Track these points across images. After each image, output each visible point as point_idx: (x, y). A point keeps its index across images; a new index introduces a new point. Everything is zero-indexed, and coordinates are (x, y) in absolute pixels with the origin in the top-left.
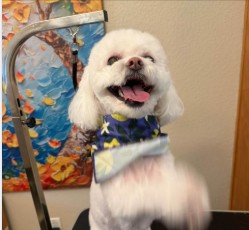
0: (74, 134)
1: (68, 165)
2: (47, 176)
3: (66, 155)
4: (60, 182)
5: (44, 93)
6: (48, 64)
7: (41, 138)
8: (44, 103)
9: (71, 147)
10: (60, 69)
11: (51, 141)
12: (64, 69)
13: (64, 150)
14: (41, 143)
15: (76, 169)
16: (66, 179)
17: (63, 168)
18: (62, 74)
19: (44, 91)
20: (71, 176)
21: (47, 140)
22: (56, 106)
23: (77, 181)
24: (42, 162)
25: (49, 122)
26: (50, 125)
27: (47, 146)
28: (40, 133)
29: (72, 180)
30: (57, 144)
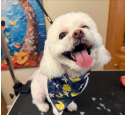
0: (26, 40)
1: (25, 56)
2: (15, 62)
3: (24, 51)
4: (22, 65)
5: (10, 18)
6: (11, 3)
7: (10, 43)
8: (10, 24)
9: (26, 47)
10: (17, 5)
11: (15, 44)
12: (19, 5)
13: (23, 48)
14: (11, 45)
15: (29, 58)
16: (25, 63)
17: (23, 58)
18: (18, 8)
19: (10, 17)
20: (27, 61)
21: (13, 44)
22: (16, 25)
23: (30, 64)
24: (12, 55)
25: (14, 34)
26: (14, 36)
27: (14, 47)
28: (10, 40)
29: (28, 64)
30: (18, 45)
